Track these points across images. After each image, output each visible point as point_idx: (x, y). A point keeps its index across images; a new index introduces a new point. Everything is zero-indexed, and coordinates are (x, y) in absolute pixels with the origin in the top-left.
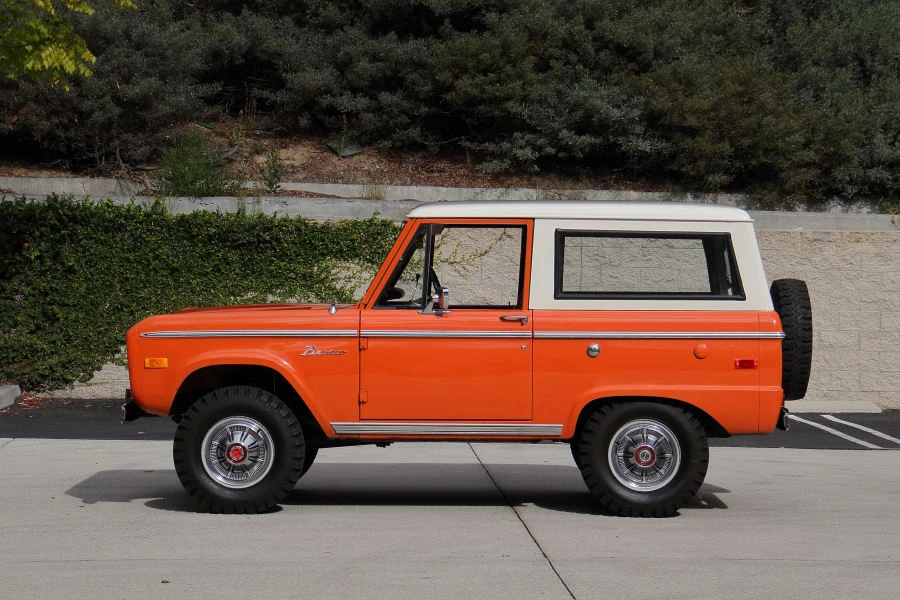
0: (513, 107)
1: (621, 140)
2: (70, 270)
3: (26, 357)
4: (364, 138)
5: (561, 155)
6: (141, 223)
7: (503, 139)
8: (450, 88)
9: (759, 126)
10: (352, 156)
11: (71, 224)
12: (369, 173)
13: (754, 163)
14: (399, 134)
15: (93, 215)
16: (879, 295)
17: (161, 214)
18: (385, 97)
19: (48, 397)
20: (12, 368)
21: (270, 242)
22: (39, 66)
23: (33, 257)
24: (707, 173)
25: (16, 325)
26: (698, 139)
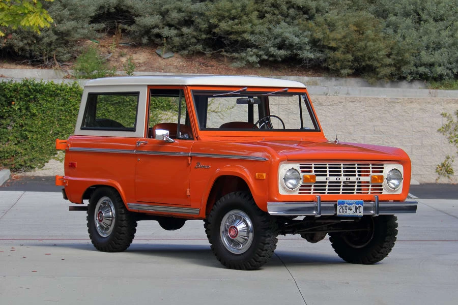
0: (247, 36)
1: (299, 52)
2: (34, 115)
3: (13, 156)
4: (174, 49)
5: (271, 59)
6: (68, 92)
7: (242, 51)
8: (216, 26)
9: (366, 46)
10: (168, 58)
11: (34, 93)
12: (176, 67)
13: (363, 64)
14: (192, 48)
15: (45, 89)
16: (421, 128)
17: (77, 88)
18: (185, 30)
19: (23, 175)
20: (6, 161)
21: (129, 102)
22: (27, 25)
23: (16, 109)
24: (341, 69)
25: (8, 140)
26: (336, 52)
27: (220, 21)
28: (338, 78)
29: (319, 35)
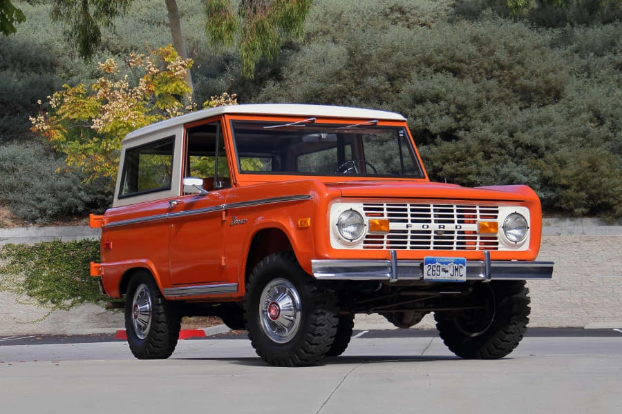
0: (472, 178)
9: (601, 183)
13: (599, 202)
24: (575, 208)
26: (569, 191)
27: (444, 164)
28: (572, 218)
29: (549, 173)
